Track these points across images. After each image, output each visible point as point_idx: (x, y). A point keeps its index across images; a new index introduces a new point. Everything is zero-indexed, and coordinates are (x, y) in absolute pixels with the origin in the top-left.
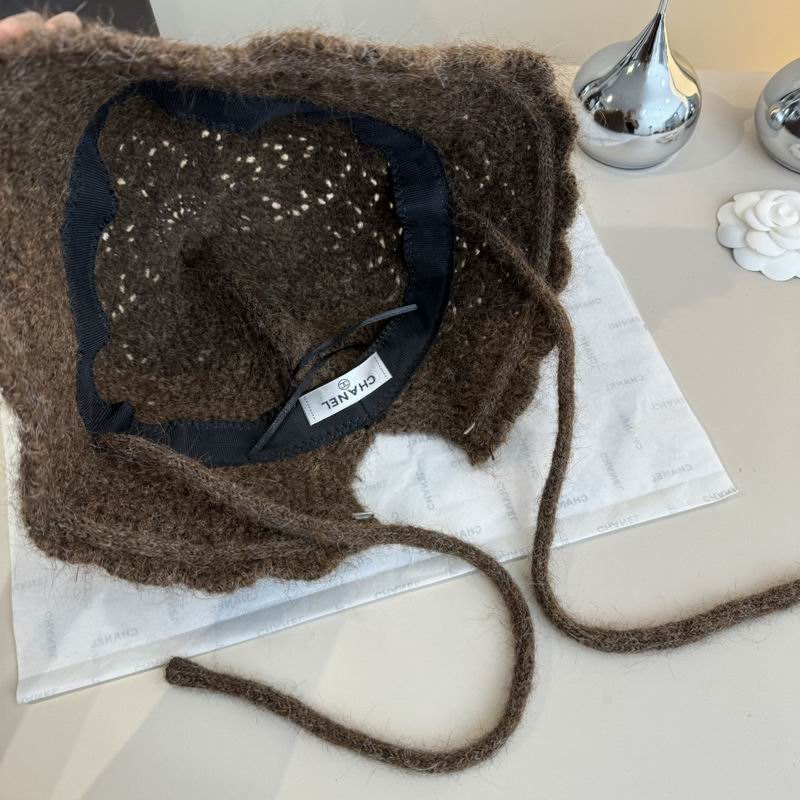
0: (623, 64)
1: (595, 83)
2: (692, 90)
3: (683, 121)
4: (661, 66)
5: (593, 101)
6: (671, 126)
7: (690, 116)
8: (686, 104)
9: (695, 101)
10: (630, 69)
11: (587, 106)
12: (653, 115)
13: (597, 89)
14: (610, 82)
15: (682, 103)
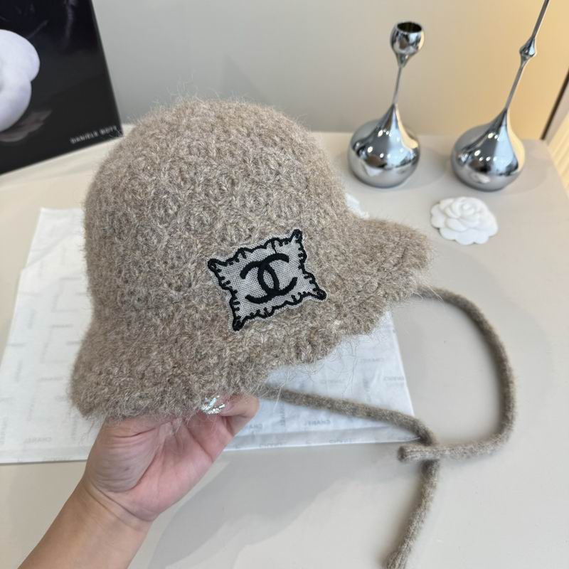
0: (376, 132)
1: (361, 141)
2: (415, 145)
3: (410, 161)
4: (396, 131)
5: (361, 151)
6: (404, 163)
7: (414, 158)
8: (412, 152)
9: (416, 151)
10: (380, 133)
11: (358, 153)
12: (394, 158)
13: (363, 145)
14: (370, 140)
15: (409, 153)
